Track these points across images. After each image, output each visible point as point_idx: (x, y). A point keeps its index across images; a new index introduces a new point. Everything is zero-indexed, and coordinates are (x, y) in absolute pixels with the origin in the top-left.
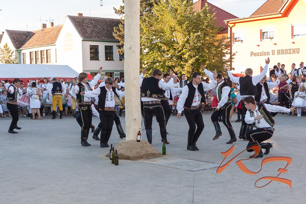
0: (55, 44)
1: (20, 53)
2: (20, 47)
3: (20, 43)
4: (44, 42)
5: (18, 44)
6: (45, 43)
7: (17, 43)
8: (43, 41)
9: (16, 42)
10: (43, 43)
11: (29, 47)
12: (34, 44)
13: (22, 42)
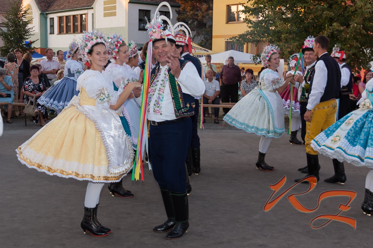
0: (92, 6)
1: (46, 18)
2: (46, 10)
3: (47, 5)
4: (77, 4)
5: (44, 6)
6: (79, 6)
7: (43, 4)
8: (77, 2)
9: (41, 3)
10: (76, 6)
11: (58, 10)
12: (65, 7)
13: (49, 3)
